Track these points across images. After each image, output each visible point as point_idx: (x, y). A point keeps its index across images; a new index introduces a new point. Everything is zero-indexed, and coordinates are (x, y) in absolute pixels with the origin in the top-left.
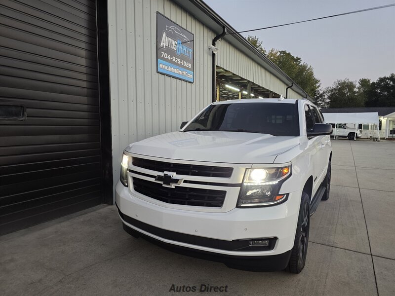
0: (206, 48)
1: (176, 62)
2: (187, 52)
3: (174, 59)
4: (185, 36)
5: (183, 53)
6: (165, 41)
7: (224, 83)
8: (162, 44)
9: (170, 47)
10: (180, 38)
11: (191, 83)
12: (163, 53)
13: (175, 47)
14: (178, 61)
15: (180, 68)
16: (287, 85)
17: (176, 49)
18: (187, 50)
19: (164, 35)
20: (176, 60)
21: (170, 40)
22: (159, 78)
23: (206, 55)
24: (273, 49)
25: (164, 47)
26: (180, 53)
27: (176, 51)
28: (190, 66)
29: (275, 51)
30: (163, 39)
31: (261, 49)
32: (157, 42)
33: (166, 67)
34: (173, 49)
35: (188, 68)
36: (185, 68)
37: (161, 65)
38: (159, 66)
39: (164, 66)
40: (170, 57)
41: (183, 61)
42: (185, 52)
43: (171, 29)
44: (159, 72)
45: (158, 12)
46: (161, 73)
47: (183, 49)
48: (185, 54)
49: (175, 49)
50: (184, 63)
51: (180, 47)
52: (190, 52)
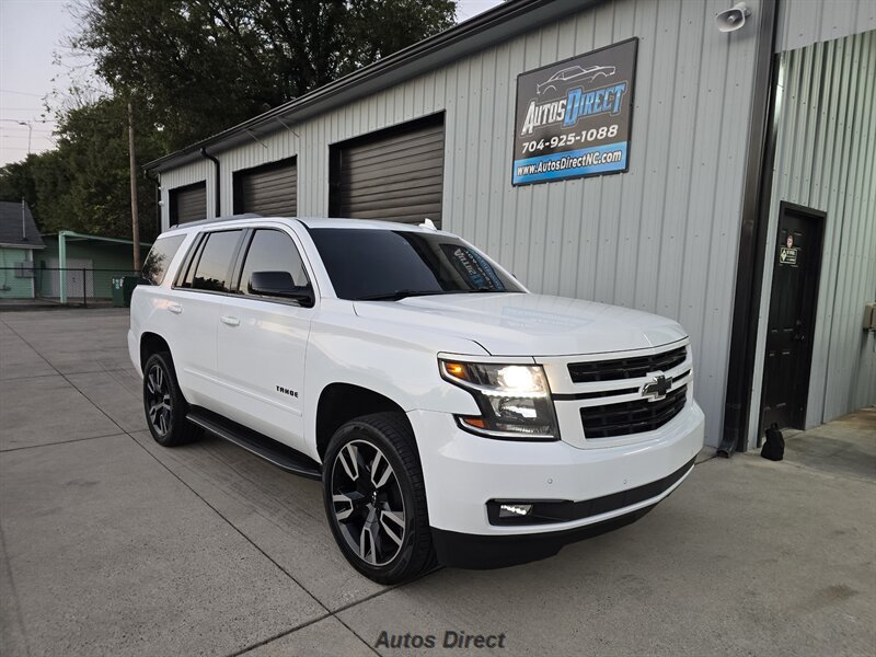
1: (562, 144)
2: (601, 103)
3: (554, 142)
4: (598, 68)
5: (588, 110)
6: (532, 118)
9: (544, 122)
10: (578, 84)
12: (526, 144)
13: (559, 115)
14: (566, 141)
15: (572, 153)
17: (561, 119)
18: (602, 98)
20: (560, 140)
21: (546, 107)
25: (530, 131)
26: (574, 119)
27: (563, 120)
28: (614, 129)
30: (528, 117)
33: (532, 169)
34: (555, 122)
39: (526, 169)
40: (544, 142)
41: (584, 133)
42: (596, 106)
43: (550, 84)
44: (514, 186)
45: (520, 75)
46: (520, 185)
47: (589, 103)
48: (596, 110)
49: (559, 119)
50: (591, 135)
51: (576, 105)
52: (615, 94)
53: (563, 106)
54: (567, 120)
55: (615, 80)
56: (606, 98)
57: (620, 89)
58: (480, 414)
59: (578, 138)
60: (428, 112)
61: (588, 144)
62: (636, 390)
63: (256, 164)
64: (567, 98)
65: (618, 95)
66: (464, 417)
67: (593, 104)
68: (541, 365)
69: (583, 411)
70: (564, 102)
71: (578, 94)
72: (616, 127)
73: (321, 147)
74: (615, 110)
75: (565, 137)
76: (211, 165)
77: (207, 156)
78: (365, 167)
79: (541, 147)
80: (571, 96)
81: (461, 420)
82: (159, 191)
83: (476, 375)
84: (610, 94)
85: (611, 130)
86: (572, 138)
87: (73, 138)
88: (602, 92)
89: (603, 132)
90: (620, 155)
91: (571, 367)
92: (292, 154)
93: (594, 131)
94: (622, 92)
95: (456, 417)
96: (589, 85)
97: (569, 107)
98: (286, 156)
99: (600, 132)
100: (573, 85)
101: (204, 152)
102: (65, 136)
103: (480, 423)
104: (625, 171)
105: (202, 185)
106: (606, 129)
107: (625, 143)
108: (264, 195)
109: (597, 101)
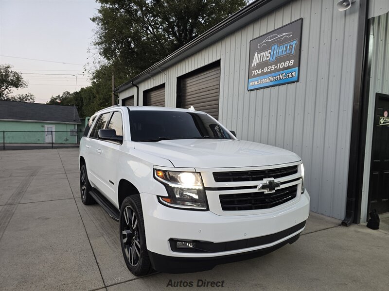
1: (269, 70)
3: (266, 70)
4: (285, 34)
6: (256, 60)
8: (253, 65)
9: (261, 61)
10: (276, 42)
12: (254, 71)
13: (268, 57)
15: (273, 74)
18: (286, 47)
19: (256, 53)
21: (262, 54)
25: (255, 66)
26: (274, 57)
27: (269, 59)
28: (292, 62)
30: (254, 59)
32: (249, 66)
33: (256, 82)
34: (266, 60)
35: (289, 67)
36: (285, 69)
37: (251, 84)
39: (253, 83)
40: (261, 70)
41: (279, 64)
42: (284, 52)
43: (264, 43)
44: (248, 91)
45: (251, 40)
46: (251, 90)
47: (280, 50)
48: (284, 53)
49: (268, 59)
50: (282, 65)
51: (275, 52)
52: (292, 46)
53: (270, 53)
54: (271, 59)
55: (292, 39)
56: (288, 48)
57: (295, 43)
58: (167, 195)
59: (276, 67)
60: (214, 60)
61: (280, 70)
62: (255, 187)
63: (151, 87)
64: (271, 49)
65: (294, 46)
66: (162, 197)
67: (282, 51)
68: (200, 173)
69: (221, 196)
70: (270, 51)
71: (276, 46)
72: (293, 60)
73: (174, 78)
74: (293, 53)
75: (270, 67)
76: (135, 89)
77: (134, 85)
78: (192, 86)
79: (260, 72)
80: (273, 48)
81: (160, 198)
82: (119, 100)
83: (168, 177)
84: (290, 45)
85: (291, 62)
86: (273, 67)
87: (97, 81)
88: (286, 45)
89: (287, 64)
90: (295, 74)
91: (214, 174)
92: (164, 82)
93: (283, 63)
94: (296, 44)
95: (158, 197)
96: (280, 42)
97: (272, 53)
98: (161, 83)
99: (286, 64)
100: (273, 43)
101: (132, 83)
102: (94, 80)
103: (169, 200)
104: (298, 81)
105: (132, 97)
106: (288, 62)
107: (297, 68)
108: (155, 100)
109: (284, 49)
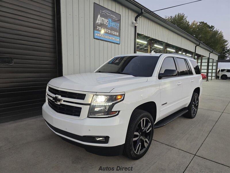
0: (130, 22)
1: (107, 32)
2: (115, 26)
4: (114, 16)
5: (113, 26)
6: (99, 20)
7: (154, 44)
8: (97, 22)
9: (103, 23)
11: (118, 44)
12: (98, 27)
14: (108, 31)
15: (110, 35)
16: (196, 44)
17: (107, 24)
18: (115, 24)
19: (99, 16)
20: (107, 30)
21: (103, 19)
22: (95, 41)
23: (130, 27)
24: (194, 21)
25: (99, 23)
26: (110, 26)
28: (117, 34)
29: (196, 22)
30: (98, 18)
31: (186, 21)
32: (94, 20)
33: (100, 35)
34: (106, 24)
35: (116, 36)
36: (114, 35)
37: (96, 34)
38: (95, 35)
39: (98, 35)
41: (112, 31)
45: (94, 3)
46: (96, 39)
50: (113, 33)
51: (110, 23)
52: (118, 25)
54: (108, 26)
55: (117, 22)
79: (102, 30)
86: (110, 31)
96: (113, 20)
107: (119, 38)
